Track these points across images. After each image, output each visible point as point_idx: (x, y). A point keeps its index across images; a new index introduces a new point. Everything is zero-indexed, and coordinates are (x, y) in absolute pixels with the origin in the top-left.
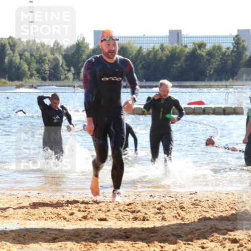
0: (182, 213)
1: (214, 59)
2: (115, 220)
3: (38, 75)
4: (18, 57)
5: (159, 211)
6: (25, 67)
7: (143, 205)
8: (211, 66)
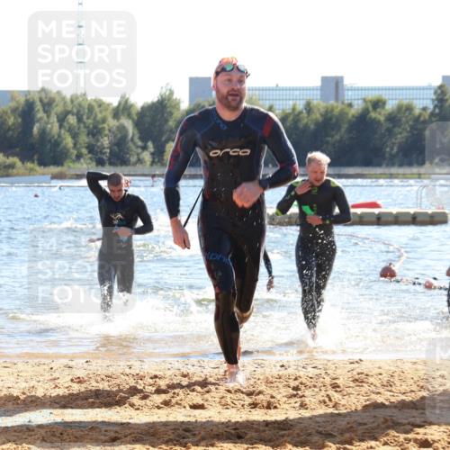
0: (336, 396)
1: (400, 127)
2: (219, 408)
3: (90, 155)
4: (56, 125)
5: (295, 393)
6: (69, 141)
7: (268, 382)
8: (393, 140)
